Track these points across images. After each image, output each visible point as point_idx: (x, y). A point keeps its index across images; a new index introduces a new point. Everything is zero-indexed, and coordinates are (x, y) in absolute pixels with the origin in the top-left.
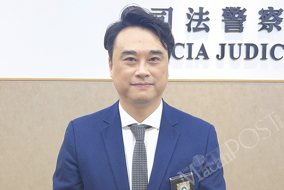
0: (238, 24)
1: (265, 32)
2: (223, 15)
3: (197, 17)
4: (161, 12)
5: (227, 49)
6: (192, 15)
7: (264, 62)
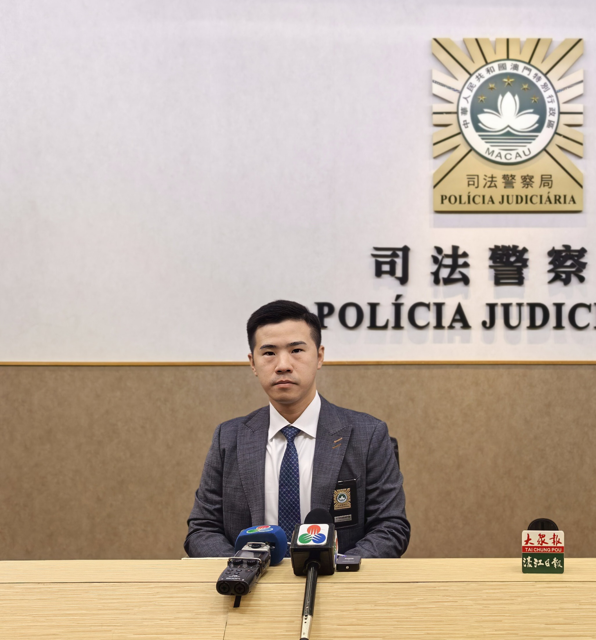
0: (516, 272)
1: (559, 284)
2: (491, 258)
3: (448, 261)
4: (389, 253)
5: (499, 312)
6: (440, 257)
7: (559, 332)
